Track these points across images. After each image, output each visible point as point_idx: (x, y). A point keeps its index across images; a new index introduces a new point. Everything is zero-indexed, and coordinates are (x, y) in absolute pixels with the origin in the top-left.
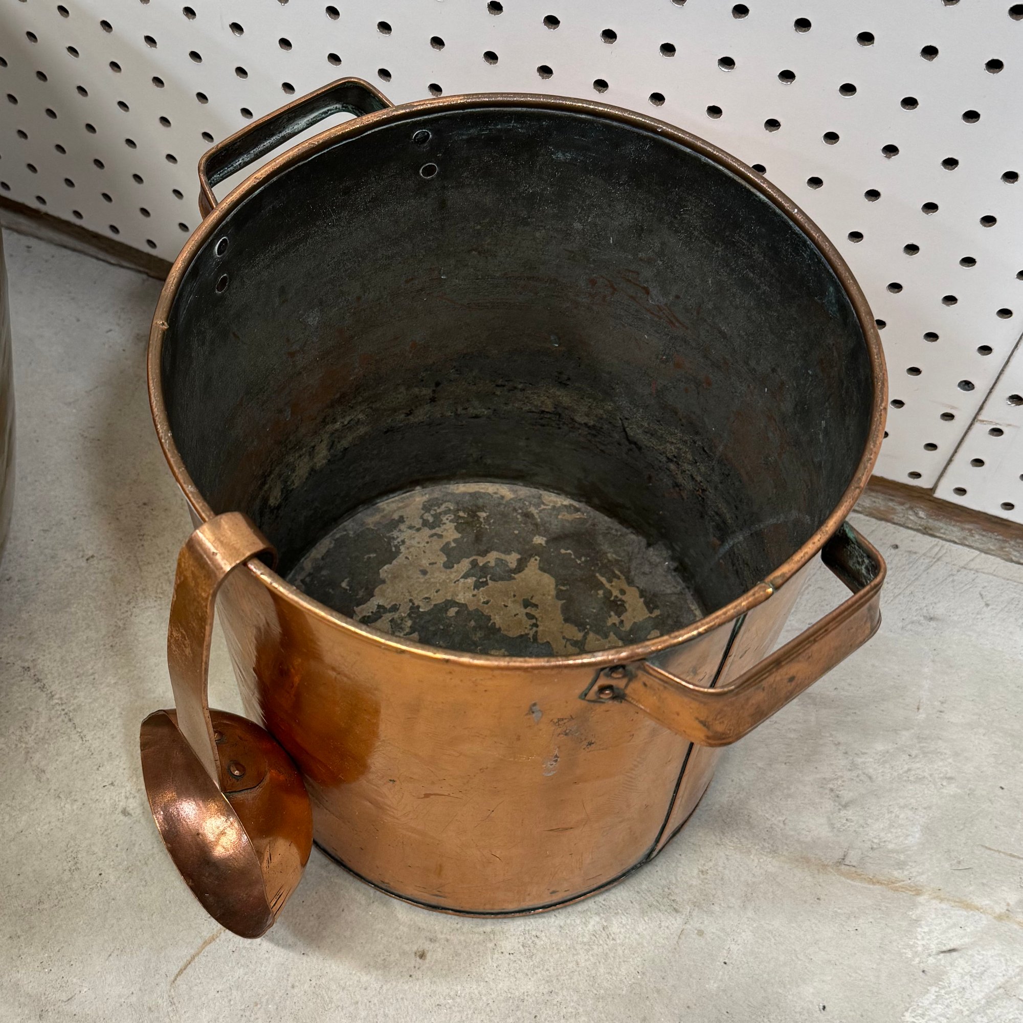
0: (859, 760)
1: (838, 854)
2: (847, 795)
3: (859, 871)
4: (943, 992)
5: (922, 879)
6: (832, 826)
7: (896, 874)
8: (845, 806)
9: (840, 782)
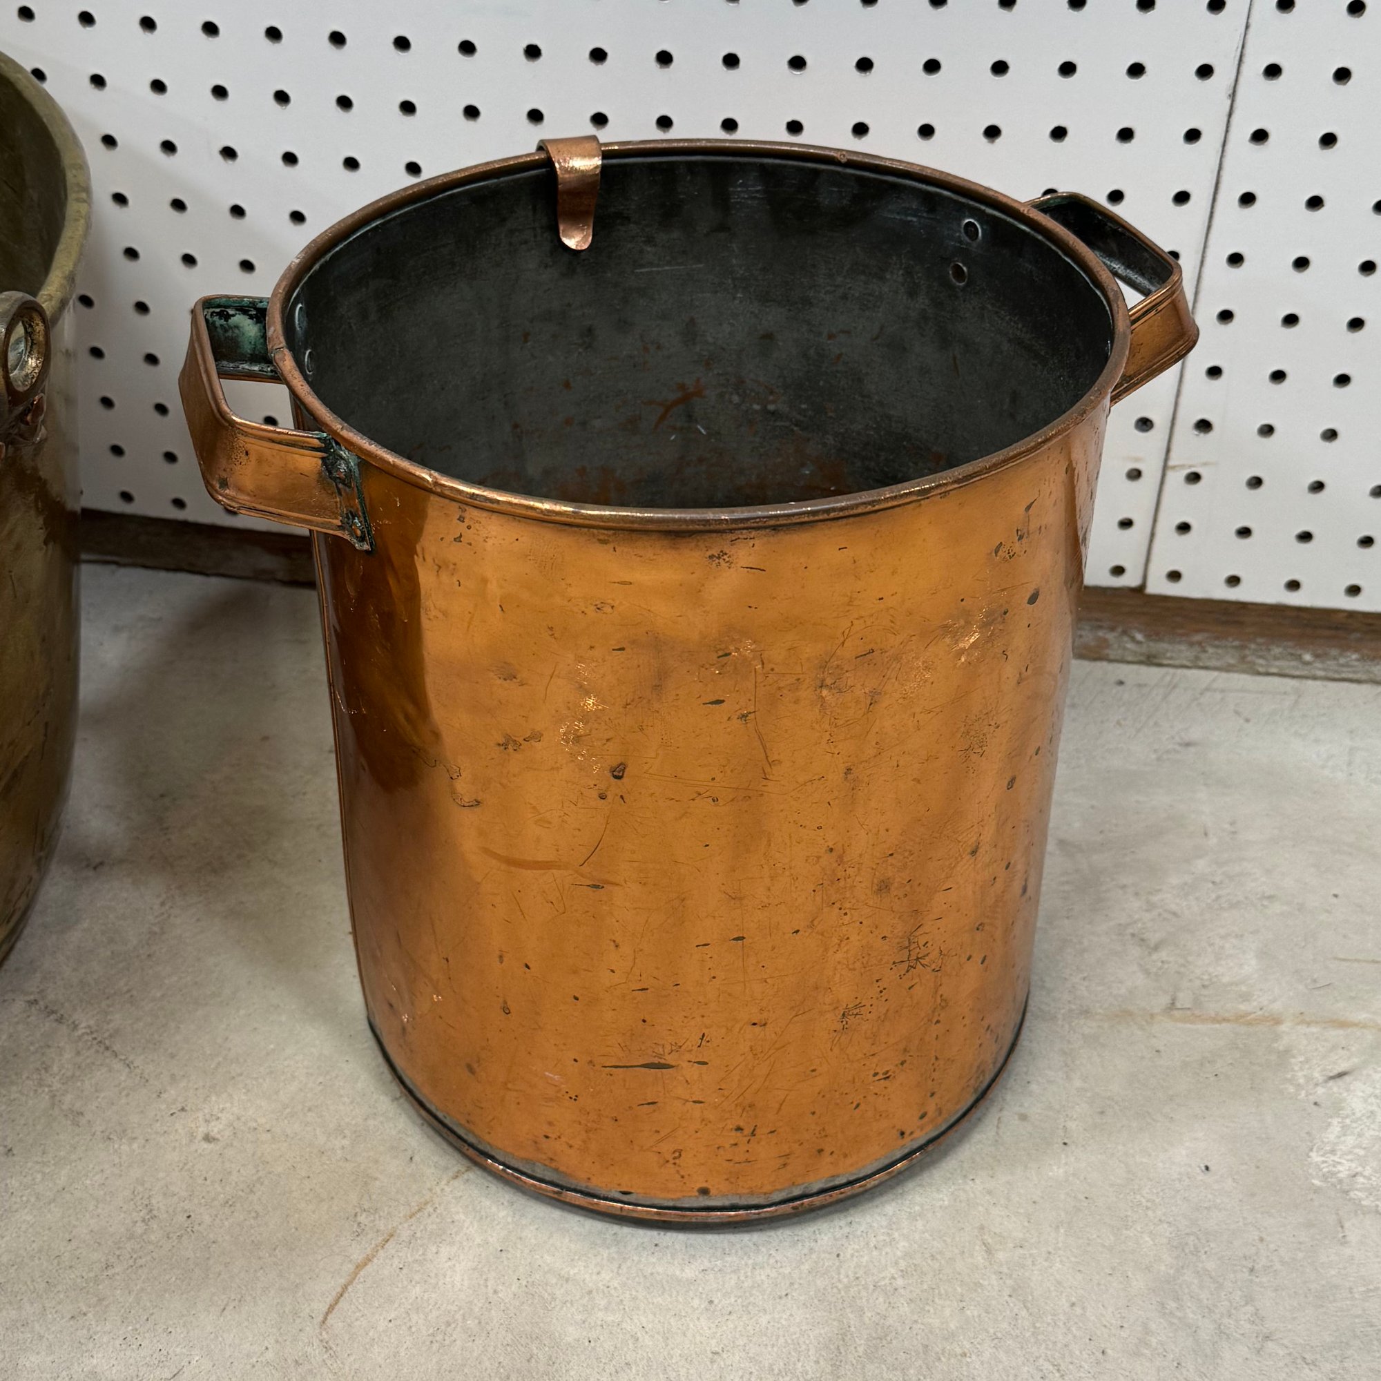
0: (1155, 899)
1: (1165, 1000)
2: (1154, 938)
3: (1197, 1012)
4: (1348, 1121)
5: (1277, 1007)
6: (1147, 973)
7: (1243, 1007)
8: (1156, 948)
9: (1140, 925)
